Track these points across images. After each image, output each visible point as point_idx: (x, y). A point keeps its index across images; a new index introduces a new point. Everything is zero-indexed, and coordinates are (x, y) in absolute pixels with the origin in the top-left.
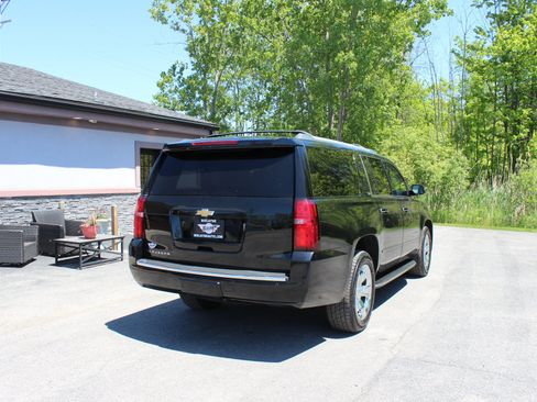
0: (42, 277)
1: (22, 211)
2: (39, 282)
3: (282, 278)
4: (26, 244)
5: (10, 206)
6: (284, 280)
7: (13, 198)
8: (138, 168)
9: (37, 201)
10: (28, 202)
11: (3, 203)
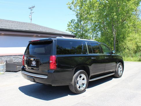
1: (21, 58)
2: (17, 76)
3: (46, 77)
4: (17, 67)
5: (18, 57)
6: (46, 78)
7: (19, 55)
11: (16, 57)
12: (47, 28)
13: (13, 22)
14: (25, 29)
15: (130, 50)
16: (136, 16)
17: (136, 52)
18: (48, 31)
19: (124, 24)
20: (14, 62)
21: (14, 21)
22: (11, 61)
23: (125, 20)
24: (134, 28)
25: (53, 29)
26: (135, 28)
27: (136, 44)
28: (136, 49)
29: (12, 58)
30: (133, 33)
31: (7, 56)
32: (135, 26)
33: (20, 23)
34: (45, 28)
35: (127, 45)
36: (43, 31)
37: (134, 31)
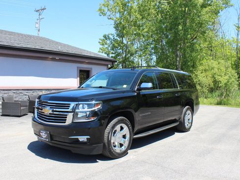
0: (24, 121)
1: (26, 95)
2: (22, 123)
4: (22, 108)
5: (21, 93)
7: (23, 90)
8: (79, 78)
9: (32, 91)
10: (29, 91)
11: (18, 92)
12: (68, 46)
13: (11, 33)
14: (33, 47)
15: (202, 87)
16: (214, 32)
17: (212, 90)
18: (71, 51)
19: (194, 44)
20: (15, 101)
21: (13, 33)
22: (10, 98)
23: (196, 37)
24: (210, 52)
25: (79, 48)
26: (211, 50)
27: (213, 77)
28: (212, 85)
29: (11, 93)
30: (209, 59)
31: (4, 90)
32: (213, 49)
33: (22, 35)
34: (65, 45)
35: (198, 78)
36: (64, 51)
37: (210, 56)
